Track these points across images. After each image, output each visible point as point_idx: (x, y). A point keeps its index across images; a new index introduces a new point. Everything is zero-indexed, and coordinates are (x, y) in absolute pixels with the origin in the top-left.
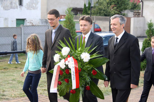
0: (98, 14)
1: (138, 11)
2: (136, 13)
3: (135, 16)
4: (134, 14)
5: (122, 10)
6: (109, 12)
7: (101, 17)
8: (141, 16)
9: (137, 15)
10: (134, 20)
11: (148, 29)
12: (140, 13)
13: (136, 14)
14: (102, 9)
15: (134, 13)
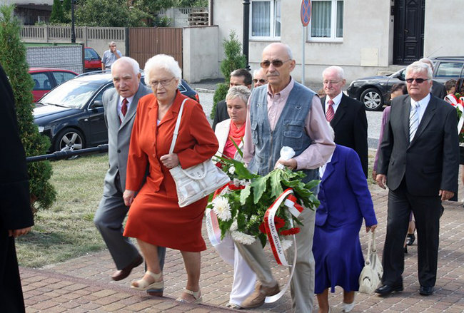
0: (92, 20)
1: (201, 11)
2: (196, 15)
3: (195, 24)
4: (191, 20)
5: (158, 9)
6: (123, 13)
7: (102, 28)
8: (209, 25)
9: (200, 21)
10: (192, 34)
11: (228, 59)
12: (207, 15)
13: (196, 20)
14: (104, 7)
15: (191, 15)
